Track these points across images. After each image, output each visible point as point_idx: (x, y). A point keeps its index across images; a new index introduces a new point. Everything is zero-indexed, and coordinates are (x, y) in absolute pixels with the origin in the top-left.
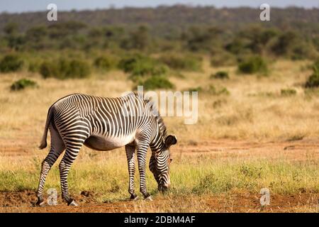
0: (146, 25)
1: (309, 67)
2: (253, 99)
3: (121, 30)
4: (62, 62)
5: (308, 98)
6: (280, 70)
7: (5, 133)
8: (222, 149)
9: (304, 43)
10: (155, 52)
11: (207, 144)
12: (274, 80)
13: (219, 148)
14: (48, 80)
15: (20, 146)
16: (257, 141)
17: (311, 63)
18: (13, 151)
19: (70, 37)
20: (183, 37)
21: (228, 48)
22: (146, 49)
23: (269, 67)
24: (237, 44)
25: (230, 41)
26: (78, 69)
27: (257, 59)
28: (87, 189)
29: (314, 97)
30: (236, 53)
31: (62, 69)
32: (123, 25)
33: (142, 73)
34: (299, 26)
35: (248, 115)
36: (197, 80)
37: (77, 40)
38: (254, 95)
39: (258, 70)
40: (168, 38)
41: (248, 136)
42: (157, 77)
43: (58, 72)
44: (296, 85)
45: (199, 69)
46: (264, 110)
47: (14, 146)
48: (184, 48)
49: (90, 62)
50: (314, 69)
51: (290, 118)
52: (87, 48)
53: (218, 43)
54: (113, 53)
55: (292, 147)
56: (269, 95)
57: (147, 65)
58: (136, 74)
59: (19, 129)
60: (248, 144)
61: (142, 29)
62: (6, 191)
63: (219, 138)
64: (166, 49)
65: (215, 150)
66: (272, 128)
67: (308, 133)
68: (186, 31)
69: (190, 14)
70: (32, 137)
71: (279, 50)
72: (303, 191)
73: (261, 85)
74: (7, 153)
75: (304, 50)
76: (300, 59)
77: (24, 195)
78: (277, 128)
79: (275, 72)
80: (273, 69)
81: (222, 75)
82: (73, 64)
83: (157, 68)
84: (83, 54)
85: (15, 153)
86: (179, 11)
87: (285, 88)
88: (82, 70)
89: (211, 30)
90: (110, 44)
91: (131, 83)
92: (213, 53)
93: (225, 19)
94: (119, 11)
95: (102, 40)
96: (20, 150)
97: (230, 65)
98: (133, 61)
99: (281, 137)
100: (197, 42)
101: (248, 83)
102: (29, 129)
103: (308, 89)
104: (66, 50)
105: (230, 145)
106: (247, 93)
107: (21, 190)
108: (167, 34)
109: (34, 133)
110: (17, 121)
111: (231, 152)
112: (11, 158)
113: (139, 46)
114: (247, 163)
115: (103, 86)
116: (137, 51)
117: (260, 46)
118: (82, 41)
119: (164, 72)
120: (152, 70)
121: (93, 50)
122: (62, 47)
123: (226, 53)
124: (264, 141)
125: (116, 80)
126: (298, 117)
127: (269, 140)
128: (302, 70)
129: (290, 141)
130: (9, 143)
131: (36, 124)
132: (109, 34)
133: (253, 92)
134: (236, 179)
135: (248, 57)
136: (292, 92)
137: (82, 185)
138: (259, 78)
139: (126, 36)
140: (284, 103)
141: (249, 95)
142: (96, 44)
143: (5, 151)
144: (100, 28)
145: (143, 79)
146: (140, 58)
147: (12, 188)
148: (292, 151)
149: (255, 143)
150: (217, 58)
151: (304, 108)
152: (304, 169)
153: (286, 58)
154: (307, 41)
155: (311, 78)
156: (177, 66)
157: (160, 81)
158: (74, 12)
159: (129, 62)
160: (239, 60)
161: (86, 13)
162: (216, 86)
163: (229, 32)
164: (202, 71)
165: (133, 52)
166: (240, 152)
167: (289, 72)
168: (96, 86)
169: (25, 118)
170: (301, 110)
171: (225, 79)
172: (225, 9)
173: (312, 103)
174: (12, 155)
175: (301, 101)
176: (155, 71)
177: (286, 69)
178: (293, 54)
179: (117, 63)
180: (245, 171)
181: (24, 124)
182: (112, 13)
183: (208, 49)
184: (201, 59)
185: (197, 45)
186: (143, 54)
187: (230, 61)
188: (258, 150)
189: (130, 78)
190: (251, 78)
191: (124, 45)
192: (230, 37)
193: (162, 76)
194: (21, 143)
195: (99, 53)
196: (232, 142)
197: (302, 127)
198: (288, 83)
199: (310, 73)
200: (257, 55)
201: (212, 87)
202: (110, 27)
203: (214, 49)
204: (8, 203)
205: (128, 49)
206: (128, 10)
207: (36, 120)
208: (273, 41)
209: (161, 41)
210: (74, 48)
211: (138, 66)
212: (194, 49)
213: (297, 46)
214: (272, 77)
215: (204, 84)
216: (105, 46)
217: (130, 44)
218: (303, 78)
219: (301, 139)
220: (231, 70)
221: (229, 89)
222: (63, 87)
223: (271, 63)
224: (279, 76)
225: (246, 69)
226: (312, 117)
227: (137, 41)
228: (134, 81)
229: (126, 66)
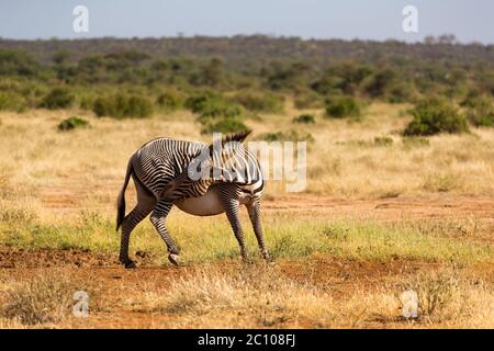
0: (219, 57)
1: (409, 112)
2: (341, 148)
3: (190, 63)
4: (120, 99)
5: (407, 148)
6: (375, 114)
7: (50, 180)
8: (303, 206)
9: (404, 83)
10: (231, 90)
11: (286, 200)
12: (367, 126)
13: (299, 204)
14: (102, 119)
15: (67, 196)
16: (344, 197)
17: (412, 107)
18: (57, 202)
19: (130, 70)
20: (263, 73)
21: (315, 87)
22: (219, 86)
23: (362, 111)
24: (325, 83)
25: (317, 79)
26: (138, 108)
27: (348, 101)
28: (142, 249)
29: (413, 148)
30: (325, 93)
31: (120, 107)
32: (193, 57)
33: (213, 114)
34: (399, 63)
35: (335, 166)
36: (277, 124)
37: (139, 73)
38: (343, 143)
39: (349, 113)
40: (245, 74)
41: (334, 191)
42: (230, 119)
43: (115, 110)
44: (392, 133)
45: (281, 111)
46: (355, 162)
47: (60, 196)
48: (263, 86)
49: (153, 99)
50: (414, 114)
51: (384, 172)
52: (150, 83)
53: (304, 80)
54: (179, 89)
55: (386, 206)
56: (361, 143)
57: (220, 105)
58: (206, 115)
59: (66, 176)
60: (334, 201)
61: (215, 62)
62: (48, 248)
63: (300, 193)
64: (242, 86)
65: (295, 207)
66: (363, 182)
67: (405, 190)
68: (267, 66)
69: (272, 47)
70: (81, 186)
71: (376, 90)
72: (396, 258)
73: (352, 131)
74: (50, 204)
75: (403, 92)
76: (399, 102)
77: (69, 254)
78: (368, 182)
79: (369, 117)
80: (367, 114)
81: (306, 119)
82: (132, 101)
83: (231, 109)
84: (145, 90)
85: (61, 205)
86: (258, 42)
87: (380, 135)
88: (143, 109)
89: (295, 66)
90: (176, 78)
91: (199, 125)
92: (297, 93)
93: (312, 53)
94: (189, 40)
95: (167, 74)
96: (67, 201)
97: (318, 107)
98: (204, 99)
99: (372, 194)
100: (279, 79)
101: (337, 129)
102: (78, 176)
103: (406, 138)
104: (125, 85)
105: (312, 202)
106: (334, 141)
107: (66, 248)
108: (244, 68)
109: (84, 182)
110: (64, 167)
111: (313, 210)
112: (55, 210)
113: (210, 82)
114: (331, 223)
115: (167, 127)
116: (208, 88)
117: (353, 85)
118: (144, 74)
119: (238, 113)
120: (224, 110)
121: (157, 85)
122: (120, 81)
123: (313, 93)
124: (354, 198)
125: (181, 120)
126: (394, 170)
127: (359, 196)
128: (401, 115)
129: (382, 198)
130: (54, 193)
131: (86, 171)
132: (176, 67)
133: (341, 140)
134: (318, 242)
135: (338, 98)
136: (388, 141)
137: (138, 244)
138: (349, 122)
139: (196, 70)
140: (378, 154)
141: (337, 143)
142: (160, 78)
143: (49, 202)
144: (165, 59)
145: (214, 121)
146: (211, 96)
147: (55, 245)
148: (385, 210)
149: (343, 200)
150: (302, 98)
151: (401, 160)
152: (397, 232)
153: (383, 100)
154: (408, 80)
155: (411, 125)
156: (255, 106)
157: (234, 124)
158: (135, 39)
159: (198, 101)
160: (328, 102)
161: (150, 41)
162: (299, 132)
163: (317, 68)
164: (284, 114)
165: (203, 89)
166: (324, 209)
167: (386, 117)
168: (159, 128)
169: (74, 163)
170: (397, 163)
171: (310, 124)
172: (312, 41)
173: (411, 154)
174: (58, 207)
175: (398, 152)
176: (228, 112)
177: (383, 113)
178: (392, 96)
179: (184, 101)
180: (328, 233)
181: (72, 170)
182: (180, 43)
183: (292, 87)
184: (283, 99)
185: (278, 82)
186: (216, 92)
187: (317, 103)
188: (345, 208)
189: (199, 120)
190: (341, 123)
191: (193, 80)
192: (318, 74)
193: (237, 118)
194: (68, 193)
195: (164, 89)
196: (316, 198)
197: (398, 182)
198: (384, 130)
199: (410, 119)
200: (348, 97)
201: (294, 133)
202: (177, 59)
203: (299, 87)
204: (49, 262)
205: (196, 85)
206: (200, 39)
207: (86, 166)
208: (368, 80)
209: (237, 77)
210: (135, 83)
211: (208, 105)
212: (274, 87)
213: (396, 86)
214: (364, 123)
215: (285, 128)
216: (171, 81)
217: (199, 80)
218: (402, 125)
219: (396, 196)
220: (318, 113)
221: (314, 135)
222: (120, 129)
223: (364, 105)
224: (373, 122)
225: (335, 112)
226: (409, 170)
227: (209, 76)
228: (203, 123)
229: (195, 105)
